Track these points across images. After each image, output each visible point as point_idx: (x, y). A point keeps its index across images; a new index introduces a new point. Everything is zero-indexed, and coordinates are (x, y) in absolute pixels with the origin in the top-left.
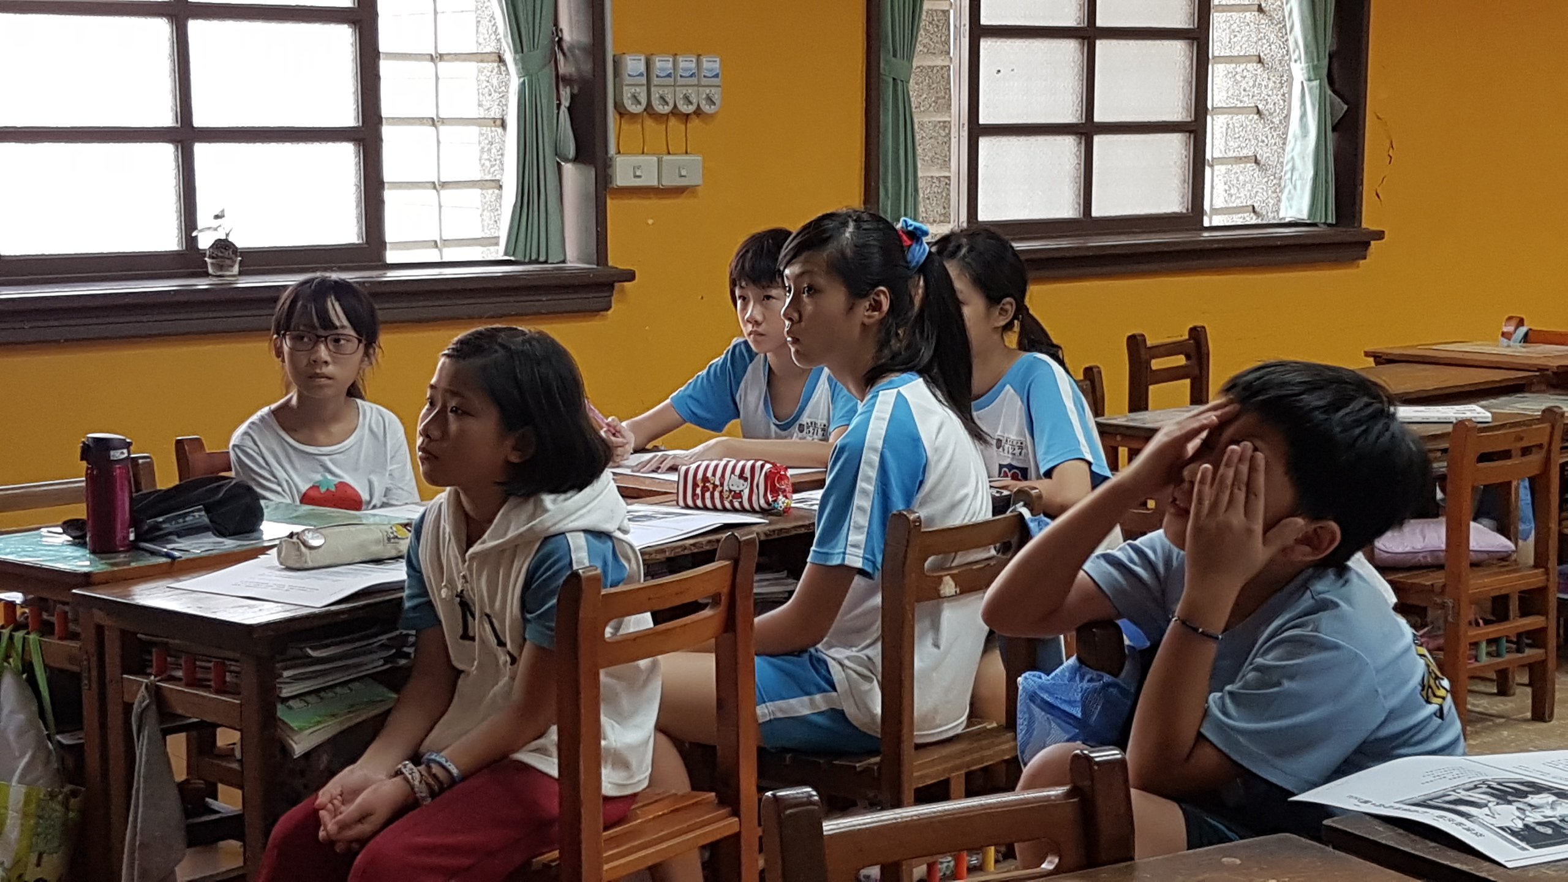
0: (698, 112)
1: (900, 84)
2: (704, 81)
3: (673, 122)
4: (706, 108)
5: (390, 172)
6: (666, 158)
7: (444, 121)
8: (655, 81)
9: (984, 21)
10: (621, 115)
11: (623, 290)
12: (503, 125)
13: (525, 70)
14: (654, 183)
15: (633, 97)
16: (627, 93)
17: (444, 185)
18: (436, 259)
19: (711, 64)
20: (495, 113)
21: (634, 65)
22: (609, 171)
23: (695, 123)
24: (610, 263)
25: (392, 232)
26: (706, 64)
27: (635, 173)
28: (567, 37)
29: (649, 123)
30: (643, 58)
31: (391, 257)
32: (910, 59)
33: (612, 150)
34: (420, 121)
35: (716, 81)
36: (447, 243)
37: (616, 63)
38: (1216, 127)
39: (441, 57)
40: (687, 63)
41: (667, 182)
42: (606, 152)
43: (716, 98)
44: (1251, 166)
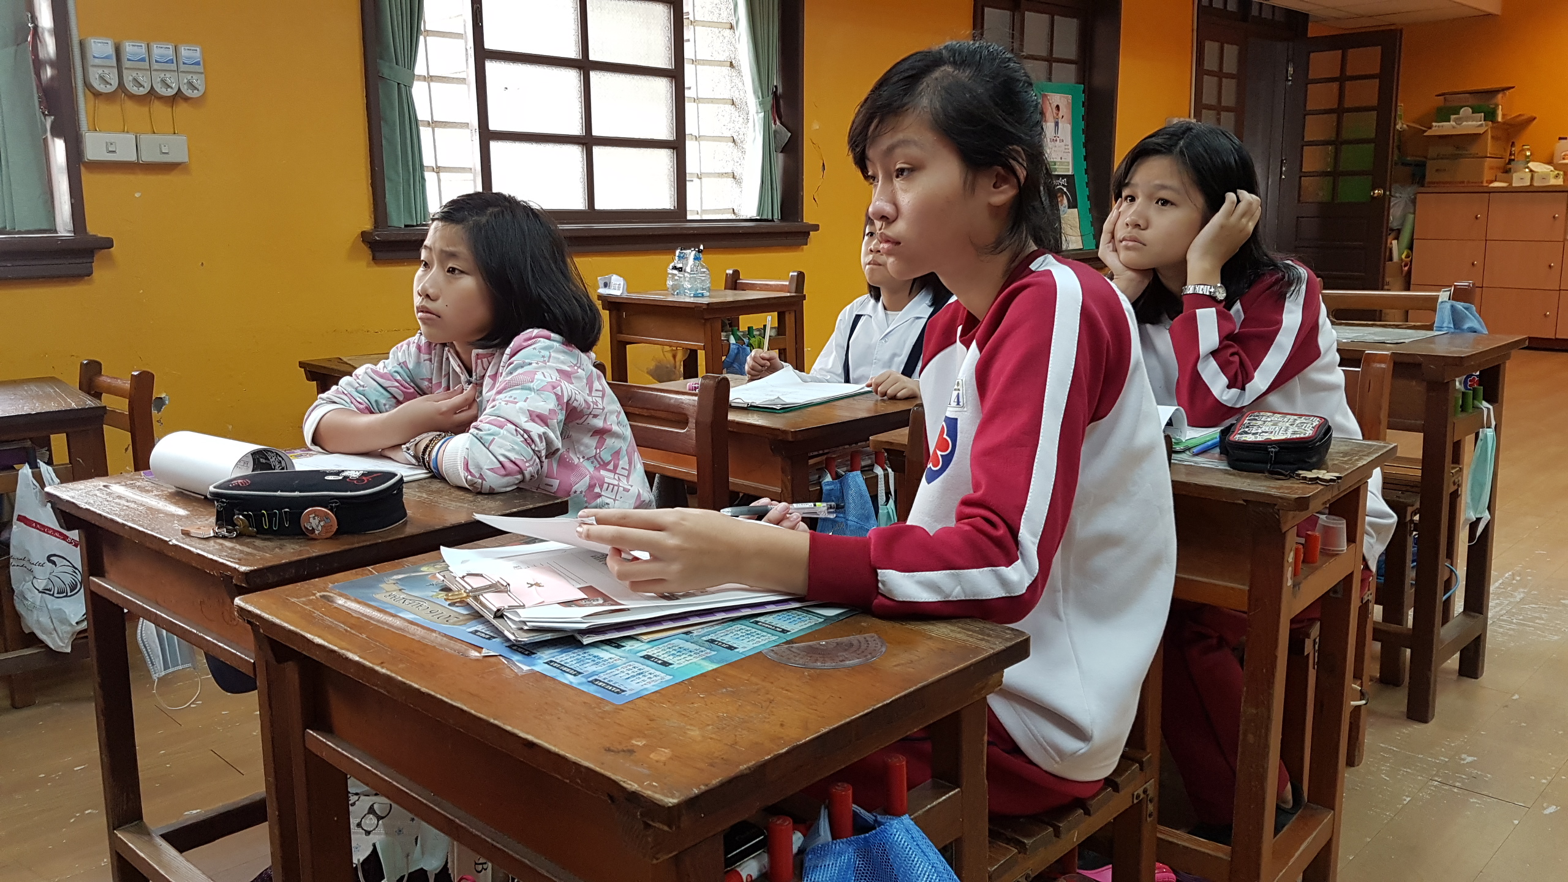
0: (179, 96)
2: (184, 68)
3: (153, 103)
4: (188, 92)
6: (145, 136)
8: (127, 64)
9: (488, 45)
10: (95, 95)
11: (102, 257)
14: (132, 158)
15: (103, 76)
16: (97, 74)
19: (190, 53)
21: (101, 48)
22: (83, 146)
23: (179, 106)
26: (184, 52)
27: (107, 147)
29: (130, 104)
30: (111, 42)
33: (83, 124)
35: (198, 68)
40: (162, 50)
41: (146, 159)
43: (199, 84)
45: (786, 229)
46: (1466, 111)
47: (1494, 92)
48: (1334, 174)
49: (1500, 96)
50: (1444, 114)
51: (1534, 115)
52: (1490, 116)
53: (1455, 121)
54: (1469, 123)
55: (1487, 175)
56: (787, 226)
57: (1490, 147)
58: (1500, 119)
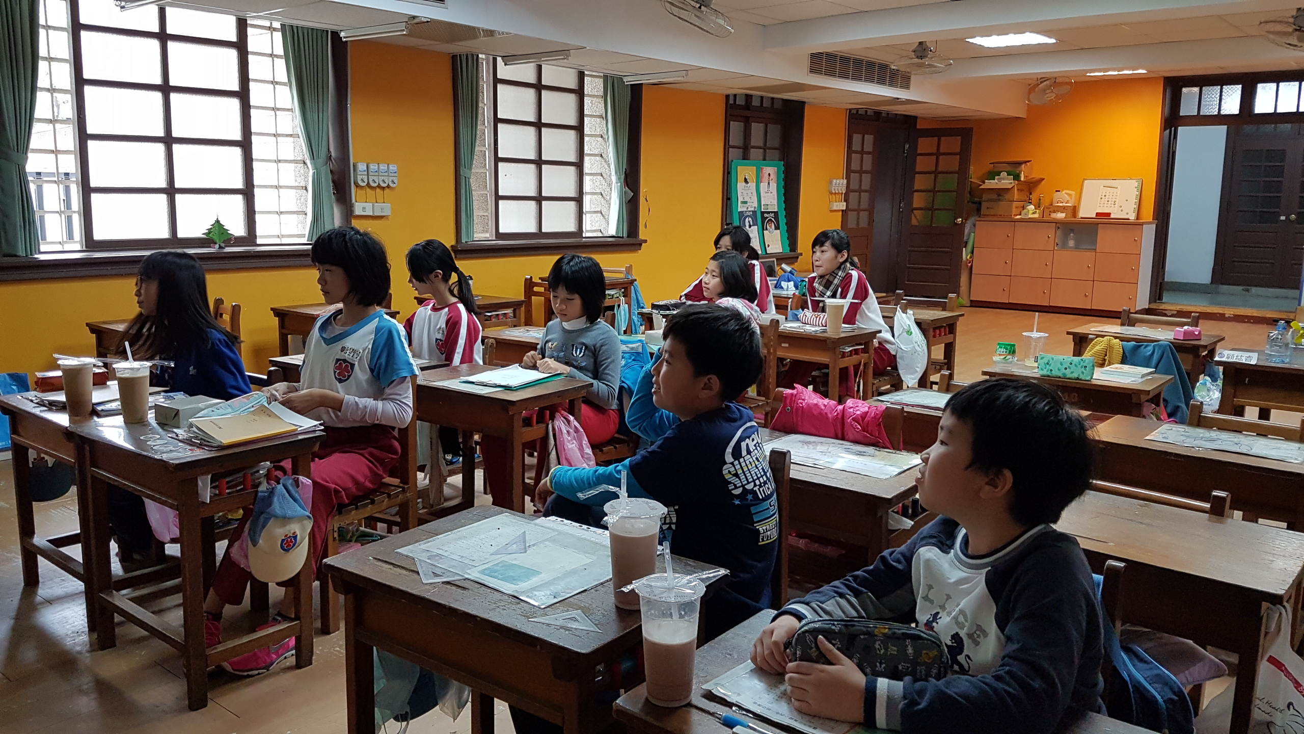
0: (388, 187)
1: (467, 179)
2: (391, 174)
3: (378, 190)
4: (391, 185)
5: (258, 207)
6: (376, 204)
7: (281, 187)
8: (371, 173)
9: (500, 156)
10: (357, 186)
12: (306, 189)
13: (315, 167)
14: (371, 214)
15: (362, 179)
16: (359, 178)
17: (281, 213)
18: (279, 242)
19: (393, 168)
20: (303, 184)
21: (362, 167)
22: (352, 209)
23: (387, 191)
25: (259, 231)
26: (391, 167)
27: (363, 209)
28: (333, 154)
29: (368, 190)
30: (365, 165)
31: (259, 241)
32: (471, 169)
33: (353, 201)
34: (272, 187)
35: (396, 175)
36: (283, 236)
37: (354, 166)
38: (587, 199)
39: (279, 161)
40: (383, 167)
41: (376, 214)
42: (351, 201)
43: (395, 181)
44: (600, 215)
45: (631, 242)
46: (1004, 174)
47: (1020, 163)
48: (930, 209)
49: (1023, 166)
50: (992, 175)
51: (1042, 177)
52: (1017, 177)
53: (998, 179)
54: (1004, 181)
55: (1014, 211)
56: (631, 241)
57: (1016, 195)
58: (1022, 179)
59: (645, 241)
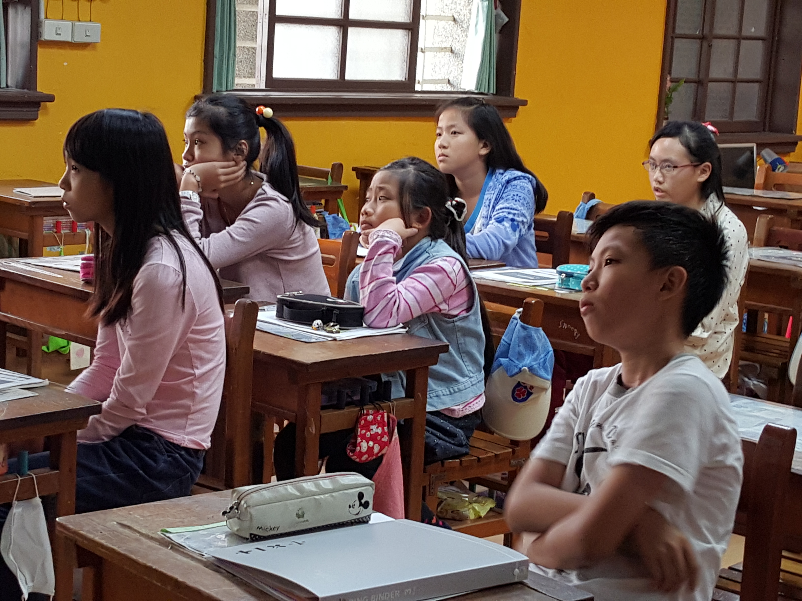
3: (82, 0)
6: (77, 23)
11: (46, 108)
14: (70, 40)
22: (40, 30)
23: (97, 2)
24: (38, 90)
27: (56, 31)
29: (67, 0)
33: (42, 16)
38: (426, 27)
41: (78, 39)
42: (39, 17)
44: (449, 54)
45: (499, 102)
56: (501, 100)
59: (524, 103)
